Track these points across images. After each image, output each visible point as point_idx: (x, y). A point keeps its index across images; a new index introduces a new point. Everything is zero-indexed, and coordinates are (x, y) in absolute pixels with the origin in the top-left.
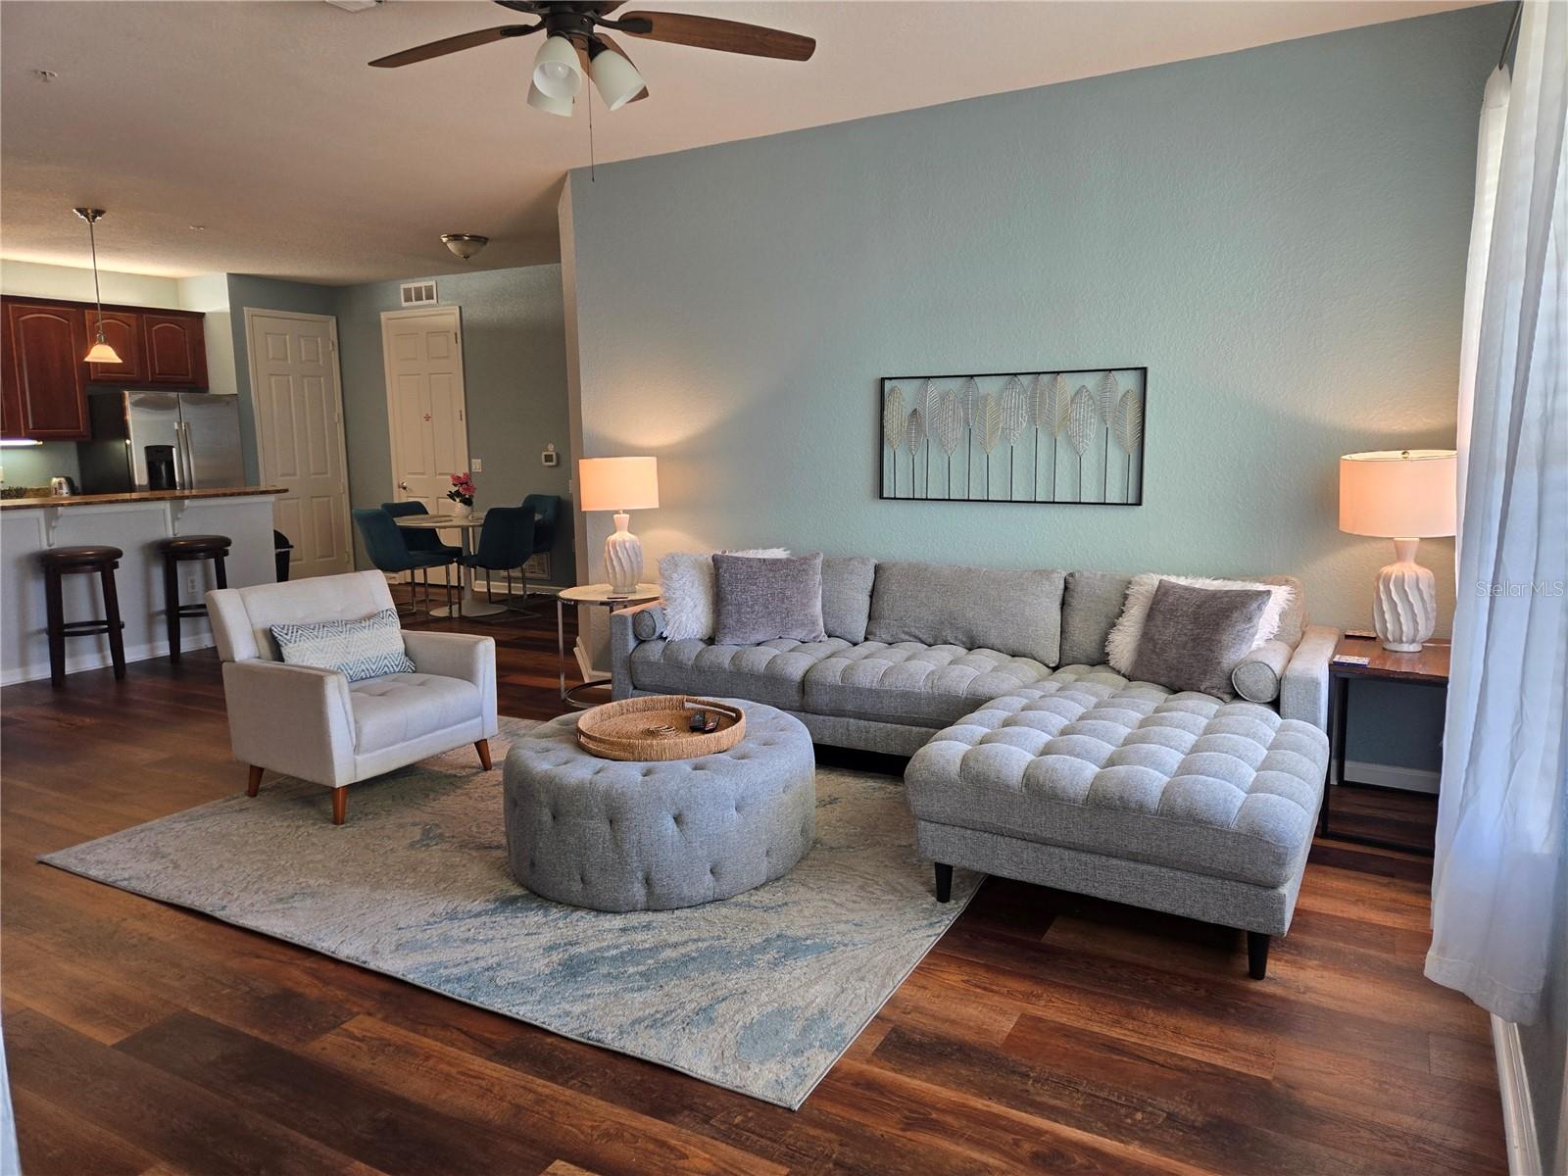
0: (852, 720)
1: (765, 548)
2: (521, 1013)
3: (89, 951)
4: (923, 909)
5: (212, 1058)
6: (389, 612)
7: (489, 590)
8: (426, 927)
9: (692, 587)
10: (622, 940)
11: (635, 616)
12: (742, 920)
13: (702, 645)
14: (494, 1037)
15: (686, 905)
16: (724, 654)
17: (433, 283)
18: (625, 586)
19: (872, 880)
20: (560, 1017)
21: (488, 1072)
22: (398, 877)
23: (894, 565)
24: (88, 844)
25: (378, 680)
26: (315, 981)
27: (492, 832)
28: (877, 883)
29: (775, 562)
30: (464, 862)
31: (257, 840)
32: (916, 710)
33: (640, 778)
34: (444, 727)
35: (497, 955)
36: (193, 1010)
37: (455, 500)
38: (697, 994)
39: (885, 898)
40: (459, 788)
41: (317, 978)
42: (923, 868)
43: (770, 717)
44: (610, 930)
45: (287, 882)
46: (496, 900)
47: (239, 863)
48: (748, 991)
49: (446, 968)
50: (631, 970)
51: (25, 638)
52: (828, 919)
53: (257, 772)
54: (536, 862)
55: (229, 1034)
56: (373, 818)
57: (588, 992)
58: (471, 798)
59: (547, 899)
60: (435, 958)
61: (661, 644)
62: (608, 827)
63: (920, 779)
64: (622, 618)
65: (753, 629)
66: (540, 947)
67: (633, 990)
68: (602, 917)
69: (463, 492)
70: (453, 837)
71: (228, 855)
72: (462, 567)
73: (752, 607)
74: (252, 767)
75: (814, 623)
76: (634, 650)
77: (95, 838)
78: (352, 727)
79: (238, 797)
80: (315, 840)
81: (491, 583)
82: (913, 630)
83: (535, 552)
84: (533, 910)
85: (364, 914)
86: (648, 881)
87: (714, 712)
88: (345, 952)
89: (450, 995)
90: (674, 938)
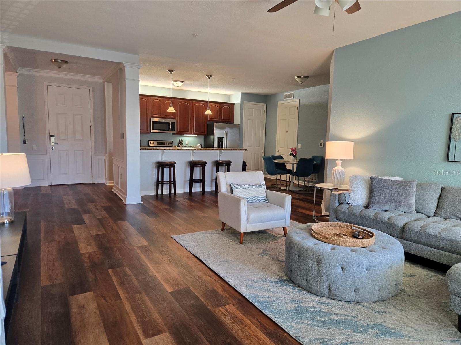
0: (424, 246)
1: (392, 176)
2: (278, 321)
3: (173, 264)
4: (450, 332)
5: (190, 304)
6: (263, 184)
7: (298, 183)
8: (256, 282)
9: (361, 187)
10: (318, 306)
11: (339, 195)
12: (365, 313)
13: (363, 208)
14: (268, 326)
15: (343, 300)
16: (371, 212)
17: (293, 93)
18: (338, 185)
19: (426, 313)
20: (290, 327)
21: (263, 338)
22: (252, 263)
23: (451, 188)
24: (182, 235)
25: (257, 203)
26: (222, 289)
27: (283, 257)
28: (428, 315)
29: (396, 181)
30: (272, 264)
31: (220, 243)
32: (455, 247)
33: (330, 250)
34: (273, 221)
35: (275, 298)
36: (190, 288)
37: (291, 156)
38: (342, 336)
39: (431, 322)
40: (276, 240)
41: (223, 288)
42: (452, 314)
43: (387, 238)
44: (314, 301)
45: (223, 257)
46: (279, 279)
47: (214, 249)
48: (363, 343)
49: (258, 297)
50: (319, 318)
51: (185, 181)
52: (403, 323)
53: (224, 224)
54: (292, 270)
55: (196, 298)
56: (250, 244)
57: (302, 321)
58: (279, 244)
59: (294, 283)
60: (256, 293)
61: (348, 206)
62: (317, 264)
63: (454, 277)
64: (335, 195)
65: (384, 205)
66: (289, 300)
67: (317, 326)
68: (312, 295)
69: (294, 153)
70: (271, 255)
71: (212, 246)
72: (291, 175)
73: (385, 197)
74: (223, 222)
75: (411, 206)
76: (338, 206)
77: (184, 234)
78: (247, 216)
79: (219, 230)
80: (233, 246)
81: (299, 181)
82: (458, 215)
83: (313, 173)
84: (289, 286)
85: (240, 272)
86: (329, 287)
87: (363, 232)
88: (232, 283)
89: (257, 307)
90: (337, 311)
